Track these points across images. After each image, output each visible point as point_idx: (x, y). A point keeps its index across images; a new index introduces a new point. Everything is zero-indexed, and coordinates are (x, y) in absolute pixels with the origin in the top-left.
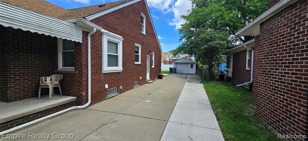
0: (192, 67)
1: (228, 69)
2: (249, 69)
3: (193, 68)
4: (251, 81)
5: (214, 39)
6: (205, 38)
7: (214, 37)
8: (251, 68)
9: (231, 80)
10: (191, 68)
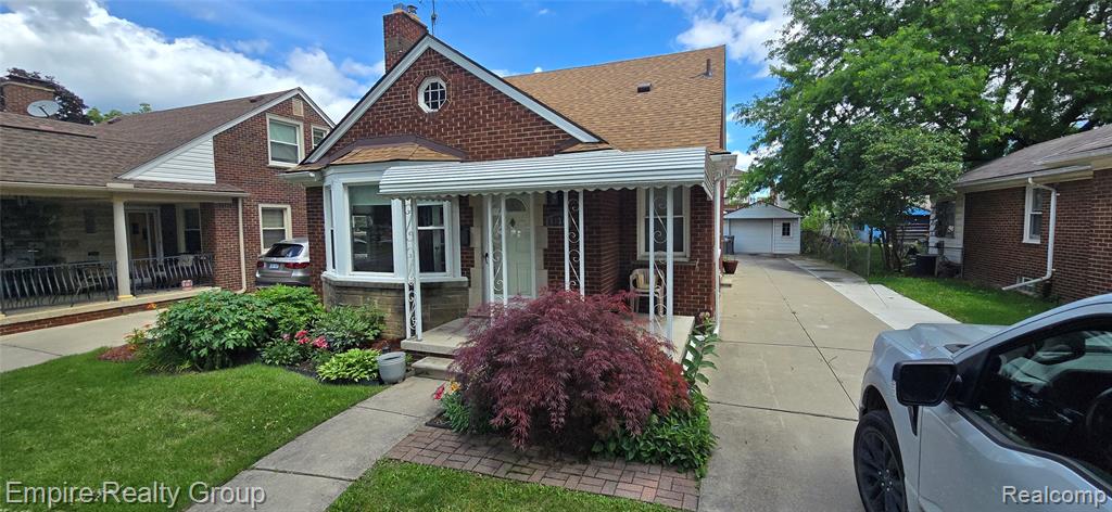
0: (786, 231)
1: (942, 239)
2: (1039, 242)
3: (788, 234)
4: (1049, 274)
5: (921, 155)
6: (893, 154)
7: (922, 152)
8: (1045, 238)
9: (957, 273)
10: (784, 234)
